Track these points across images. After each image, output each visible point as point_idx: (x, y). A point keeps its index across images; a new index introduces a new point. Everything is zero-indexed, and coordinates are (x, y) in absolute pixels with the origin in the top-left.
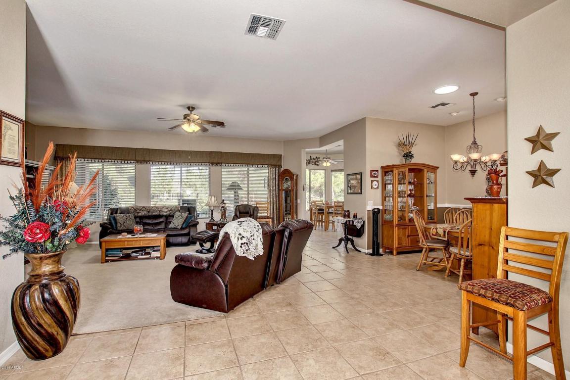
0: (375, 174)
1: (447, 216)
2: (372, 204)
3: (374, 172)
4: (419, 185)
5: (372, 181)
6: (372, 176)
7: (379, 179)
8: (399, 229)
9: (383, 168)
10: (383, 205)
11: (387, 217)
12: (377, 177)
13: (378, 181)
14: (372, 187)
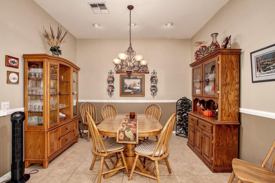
0: (13, 62)
1: (82, 109)
2: (8, 107)
3: (13, 60)
4: (65, 83)
5: (9, 73)
6: (8, 65)
7: (20, 70)
8: (51, 134)
9: (25, 57)
10: (25, 105)
11: (33, 121)
12: (17, 67)
13: (18, 74)
14: (8, 82)
